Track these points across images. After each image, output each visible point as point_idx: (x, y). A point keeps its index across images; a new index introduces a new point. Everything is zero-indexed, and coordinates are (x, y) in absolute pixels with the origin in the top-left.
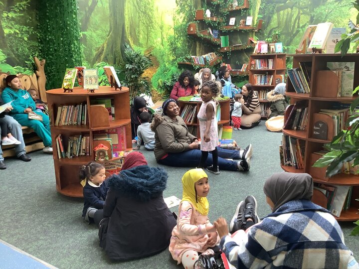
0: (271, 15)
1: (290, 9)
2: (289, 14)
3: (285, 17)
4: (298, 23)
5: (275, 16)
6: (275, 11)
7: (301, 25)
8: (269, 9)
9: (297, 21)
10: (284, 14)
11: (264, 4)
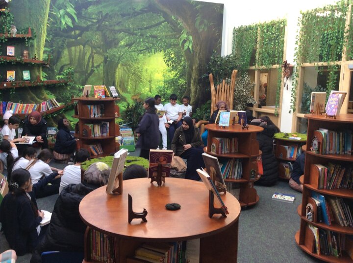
0: (60, 50)
1: (81, 47)
2: (82, 52)
3: (78, 54)
4: (92, 63)
5: (66, 52)
6: (65, 46)
7: (95, 65)
8: (58, 43)
9: (91, 60)
10: (76, 51)
11: (51, 36)
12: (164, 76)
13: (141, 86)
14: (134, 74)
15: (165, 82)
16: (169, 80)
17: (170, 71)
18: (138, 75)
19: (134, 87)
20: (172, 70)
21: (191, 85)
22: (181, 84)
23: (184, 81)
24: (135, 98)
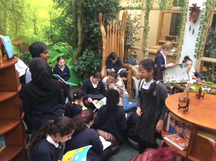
12: (50, 14)
13: (23, 27)
14: (13, 10)
15: (52, 21)
16: (56, 19)
17: (57, 8)
18: (18, 12)
19: (15, 29)
20: (59, 6)
21: (79, 24)
22: (68, 23)
23: (71, 20)
24: (17, 43)
